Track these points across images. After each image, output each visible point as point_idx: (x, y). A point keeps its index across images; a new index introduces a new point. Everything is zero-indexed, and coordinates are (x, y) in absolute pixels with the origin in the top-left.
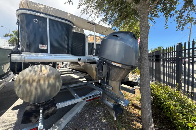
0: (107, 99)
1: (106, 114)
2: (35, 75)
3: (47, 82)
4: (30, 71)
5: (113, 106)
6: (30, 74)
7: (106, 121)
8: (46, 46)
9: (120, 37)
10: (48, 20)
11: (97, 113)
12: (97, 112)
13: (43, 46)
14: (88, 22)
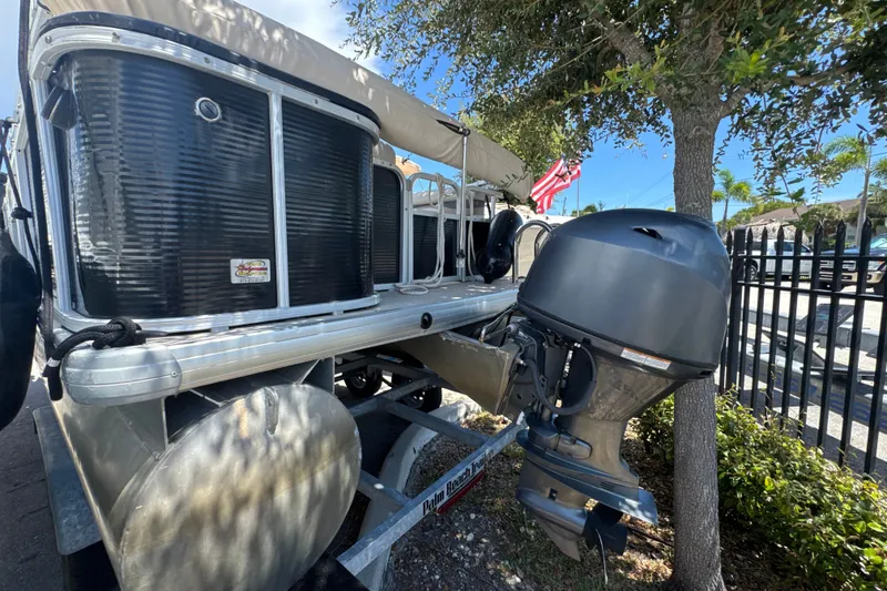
0: (548, 491)
1: (506, 544)
2: (246, 465)
3: (304, 488)
4: (217, 448)
5: (583, 522)
6: (217, 469)
7: (522, 580)
8: (268, 262)
9: (674, 245)
10: (276, 109)
11: (467, 549)
12: (463, 541)
13: (250, 269)
14: (440, 122)
